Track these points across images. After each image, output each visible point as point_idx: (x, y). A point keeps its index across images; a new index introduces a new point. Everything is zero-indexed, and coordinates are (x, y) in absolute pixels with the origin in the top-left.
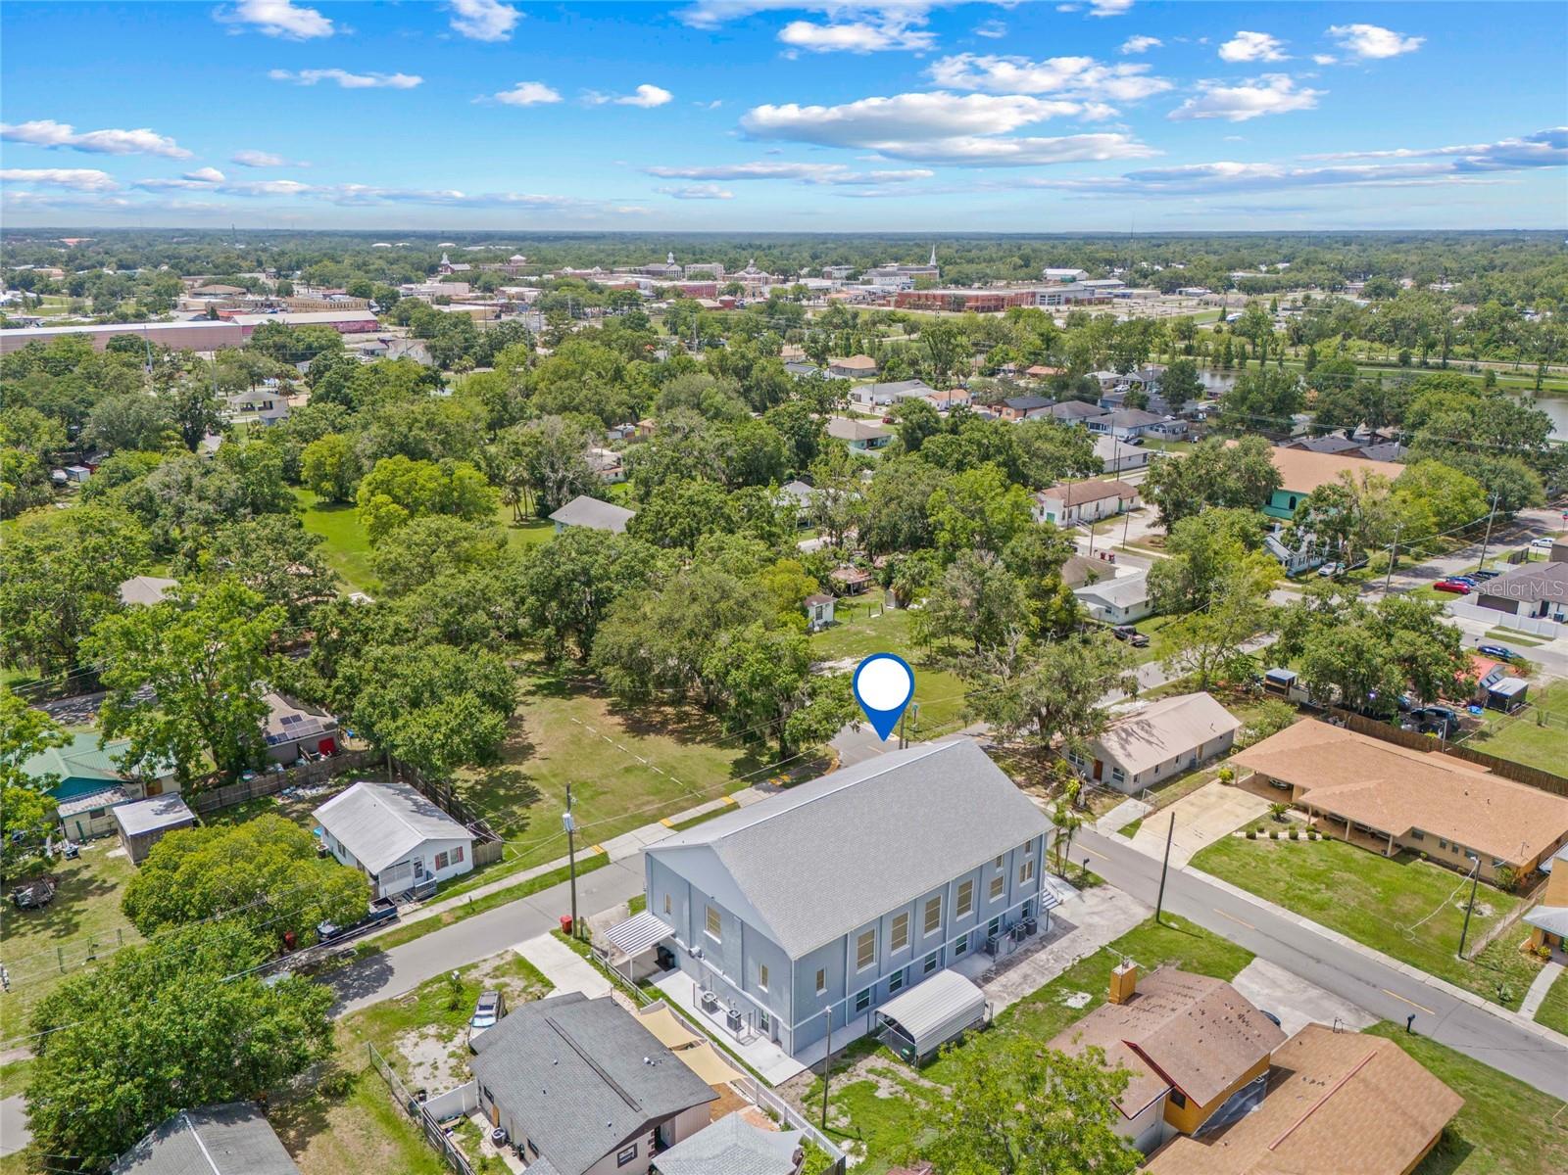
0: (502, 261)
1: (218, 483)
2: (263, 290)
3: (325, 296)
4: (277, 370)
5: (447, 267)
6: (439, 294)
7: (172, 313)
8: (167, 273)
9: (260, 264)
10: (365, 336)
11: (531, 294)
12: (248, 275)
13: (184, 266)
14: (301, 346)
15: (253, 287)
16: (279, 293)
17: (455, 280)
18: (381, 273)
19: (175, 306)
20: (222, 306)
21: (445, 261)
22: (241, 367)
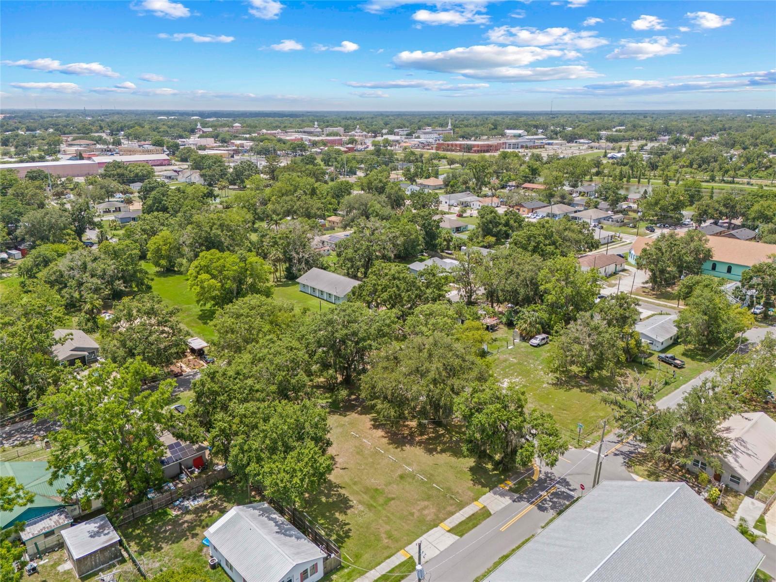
0: (229, 126)
1: (102, 266)
2: (105, 142)
3: (140, 146)
4: (121, 189)
5: (200, 130)
6: (199, 144)
7: (59, 156)
8: (53, 133)
9: (101, 128)
10: (164, 168)
11: (248, 144)
12: (96, 135)
13: (62, 130)
14: (132, 175)
15: (100, 140)
16: (113, 144)
17: (206, 137)
18: (166, 133)
19: (59, 151)
20: (85, 151)
21: (199, 126)
22: (101, 188)
